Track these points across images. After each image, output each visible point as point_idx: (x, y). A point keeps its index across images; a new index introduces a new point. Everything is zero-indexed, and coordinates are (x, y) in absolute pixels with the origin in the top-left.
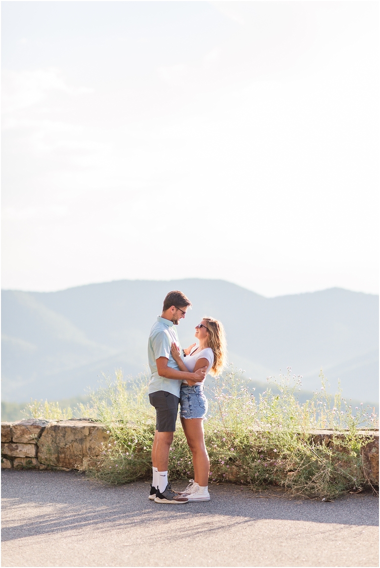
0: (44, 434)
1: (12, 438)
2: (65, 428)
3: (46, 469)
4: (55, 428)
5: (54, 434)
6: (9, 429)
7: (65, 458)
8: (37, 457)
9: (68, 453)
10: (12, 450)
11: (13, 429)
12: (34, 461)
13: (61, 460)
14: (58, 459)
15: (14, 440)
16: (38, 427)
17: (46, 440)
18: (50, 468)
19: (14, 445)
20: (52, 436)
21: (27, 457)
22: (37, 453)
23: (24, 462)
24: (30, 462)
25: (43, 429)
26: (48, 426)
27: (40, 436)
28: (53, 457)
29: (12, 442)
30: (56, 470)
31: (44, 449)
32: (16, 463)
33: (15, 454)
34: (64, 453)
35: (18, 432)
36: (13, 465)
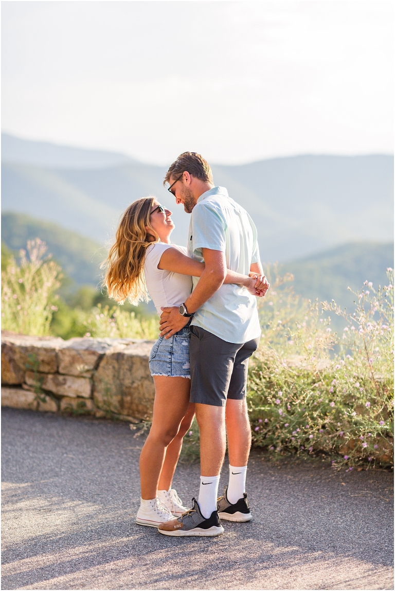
0: (102, 364)
1: (58, 367)
2: (131, 357)
3: (103, 418)
4: (119, 357)
5: (116, 366)
6: (53, 354)
7: (132, 403)
8: (92, 397)
9: (136, 395)
10: (58, 384)
11: (60, 355)
12: (89, 404)
13: (127, 405)
14: (122, 403)
15: (61, 371)
16: (94, 353)
17: (106, 374)
18: (108, 416)
19: (61, 378)
20: (114, 367)
21: (79, 397)
22: (93, 390)
23: (74, 403)
24: (83, 405)
25: (101, 357)
26: (109, 352)
27: (97, 367)
28: (115, 400)
29: (57, 373)
30: (118, 419)
31: (101, 387)
32: (63, 404)
33: (61, 391)
34: (130, 394)
35: (66, 360)
36: (59, 407)
